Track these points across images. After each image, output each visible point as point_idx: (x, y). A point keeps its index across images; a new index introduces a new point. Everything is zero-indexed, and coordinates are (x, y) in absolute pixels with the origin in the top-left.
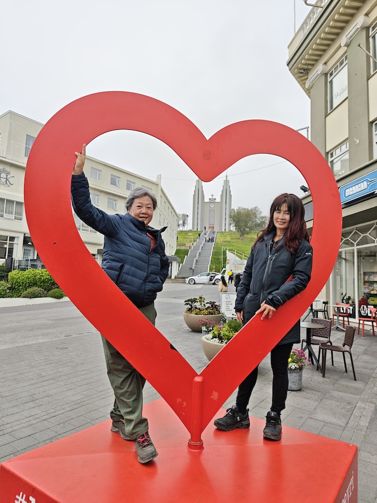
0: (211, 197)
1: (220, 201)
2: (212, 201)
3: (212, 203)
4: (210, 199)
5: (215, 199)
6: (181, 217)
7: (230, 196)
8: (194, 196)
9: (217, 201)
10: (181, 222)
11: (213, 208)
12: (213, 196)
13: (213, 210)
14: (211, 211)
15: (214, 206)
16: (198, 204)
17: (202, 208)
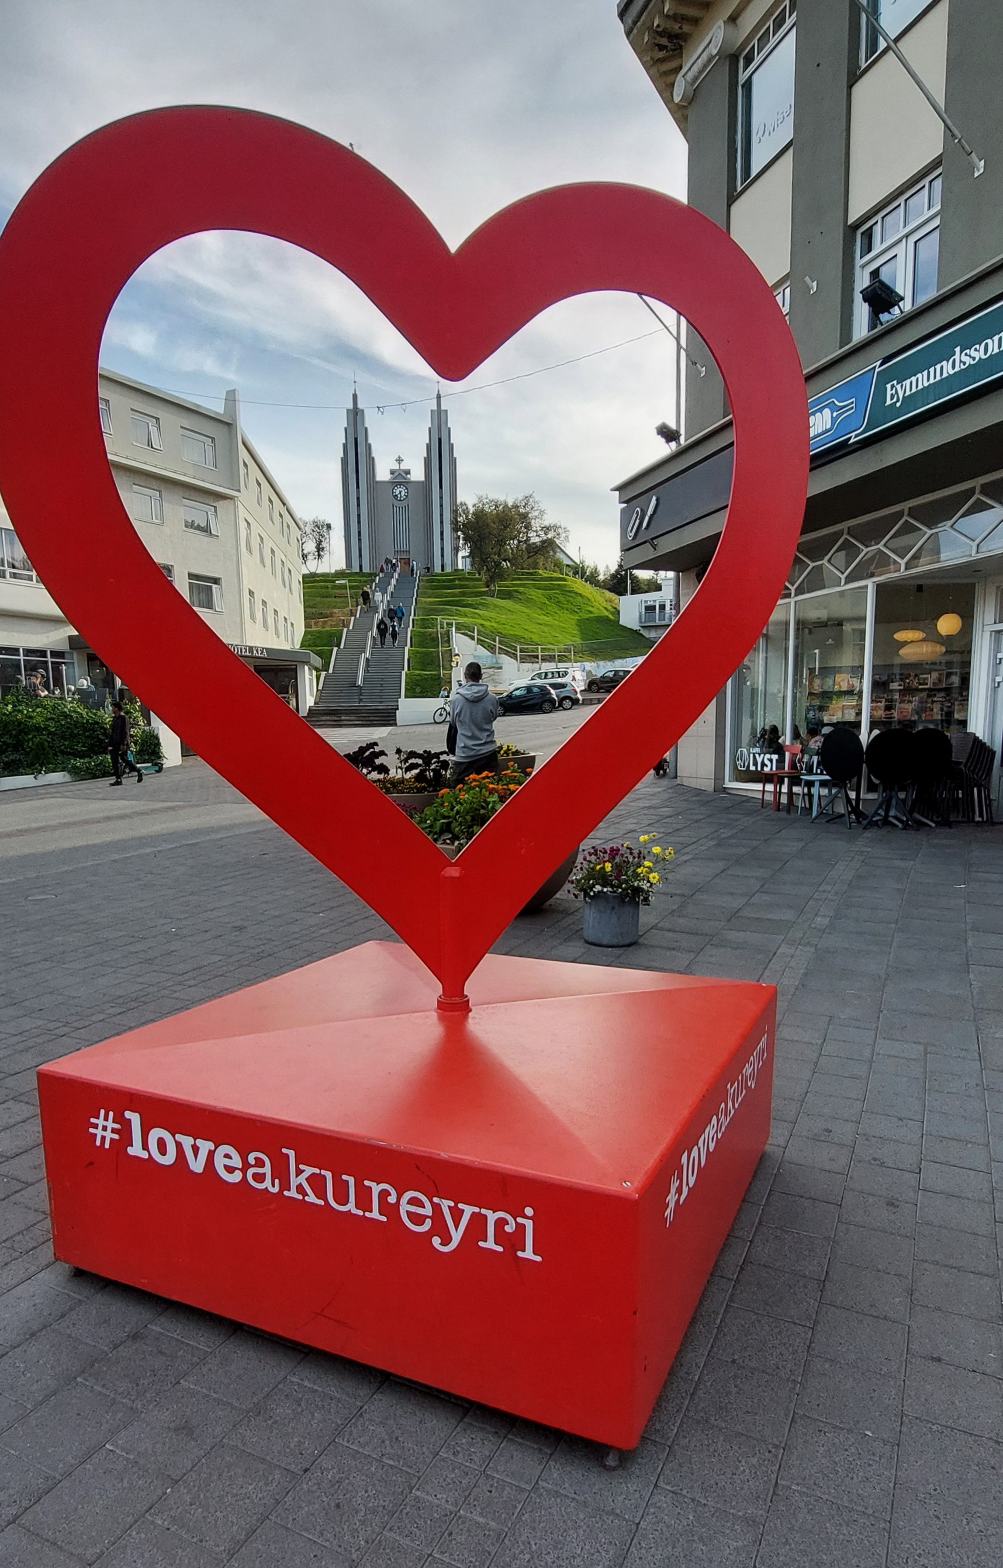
0: (396, 467)
2: (400, 478)
3: (400, 484)
4: (392, 472)
5: (408, 472)
6: (308, 529)
7: (453, 462)
8: (344, 462)
9: (413, 477)
10: (310, 546)
11: (404, 499)
12: (402, 461)
13: (404, 508)
14: (398, 508)
15: (406, 494)
16: (358, 487)
17: (369, 500)
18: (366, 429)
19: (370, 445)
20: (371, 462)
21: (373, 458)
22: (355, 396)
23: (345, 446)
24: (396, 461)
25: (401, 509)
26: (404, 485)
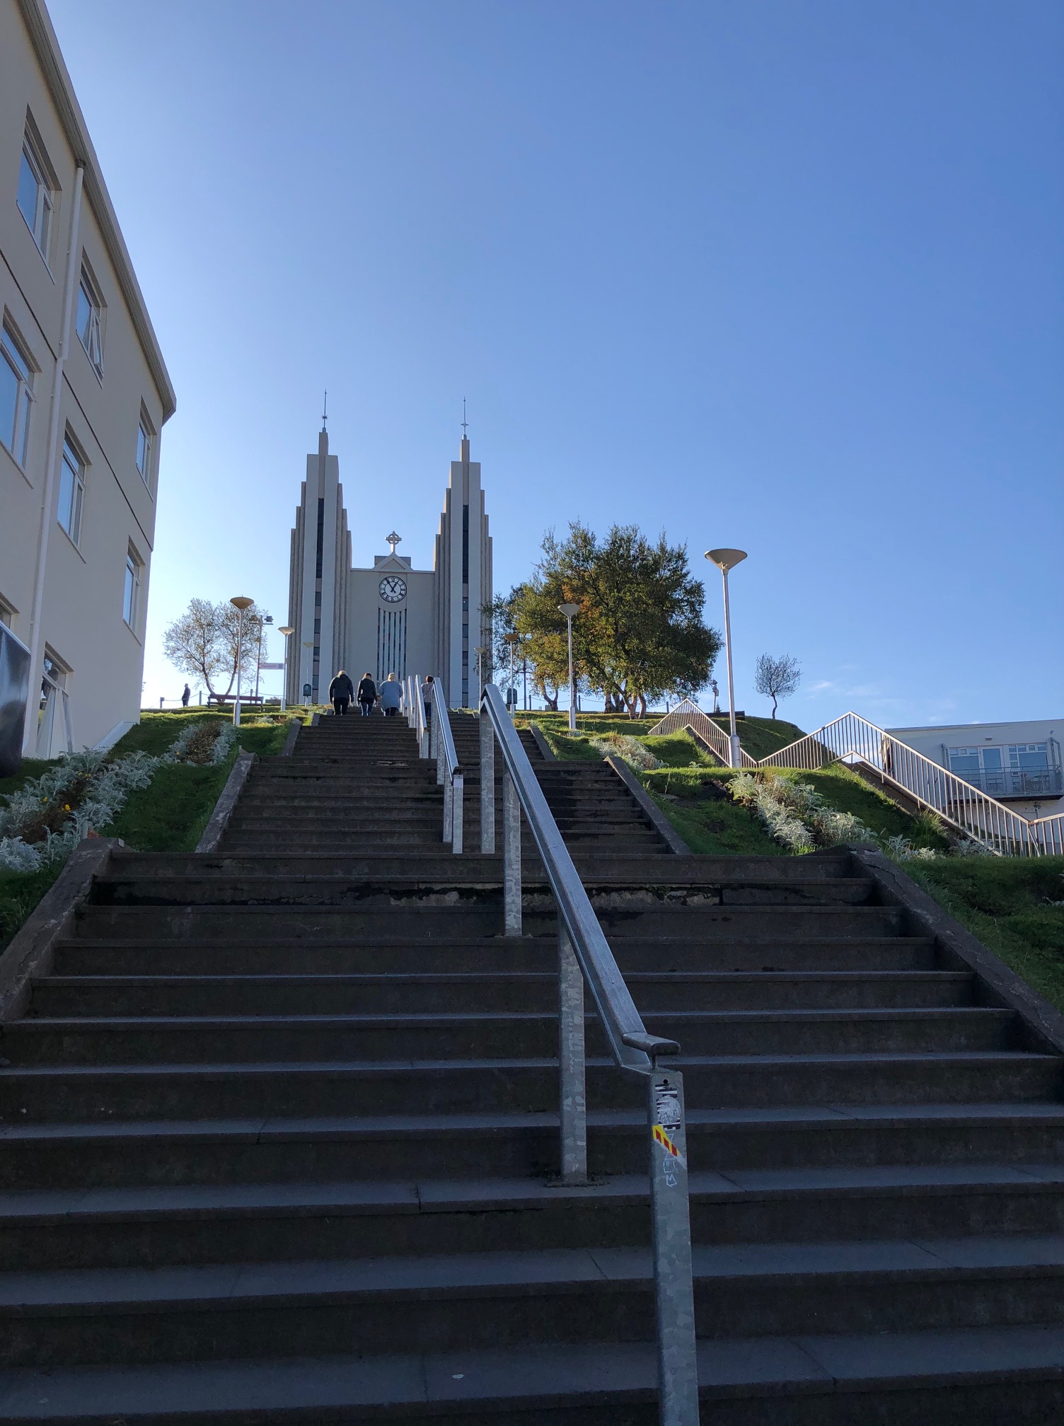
0: (387, 550)
1: (431, 567)
2: (393, 567)
3: (392, 576)
4: (378, 559)
5: (407, 560)
7: (487, 544)
8: (297, 537)
9: (415, 566)
11: (399, 600)
12: (399, 539)
13: (398, 614)
14: (387, 614)
15: (403, 592)
16: (319, 575)
17: (338, 598)
18: (340, 486)
19: (344, 511)
20: (344, 538)
21: (349, 533)
22: (323, 437)
23: (301, 513)
24: (388, 539)
25: (393, 615)
26: (400, 579)
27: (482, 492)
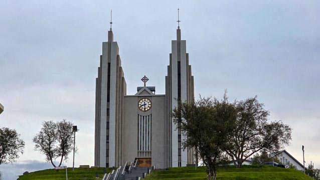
2: (146, 93)
3: (145, 97)
4: (139, 89)
5: (153, 89)
6: (56, 130)
7: (191, 80)
8: (99, 81)
10: (56, 145)
11: (148, 110)
12: (148, 80)
13: (148, 117)
14: (142, 117)
15: (150, 106)
16: (108, 100)
17: (118, 111)
18: (118, 56)
22: (110, 33)
23: (100, 70)
24: (142, 80)
25: (145, 117)
26: (148, 99)
27: (187, 54)
